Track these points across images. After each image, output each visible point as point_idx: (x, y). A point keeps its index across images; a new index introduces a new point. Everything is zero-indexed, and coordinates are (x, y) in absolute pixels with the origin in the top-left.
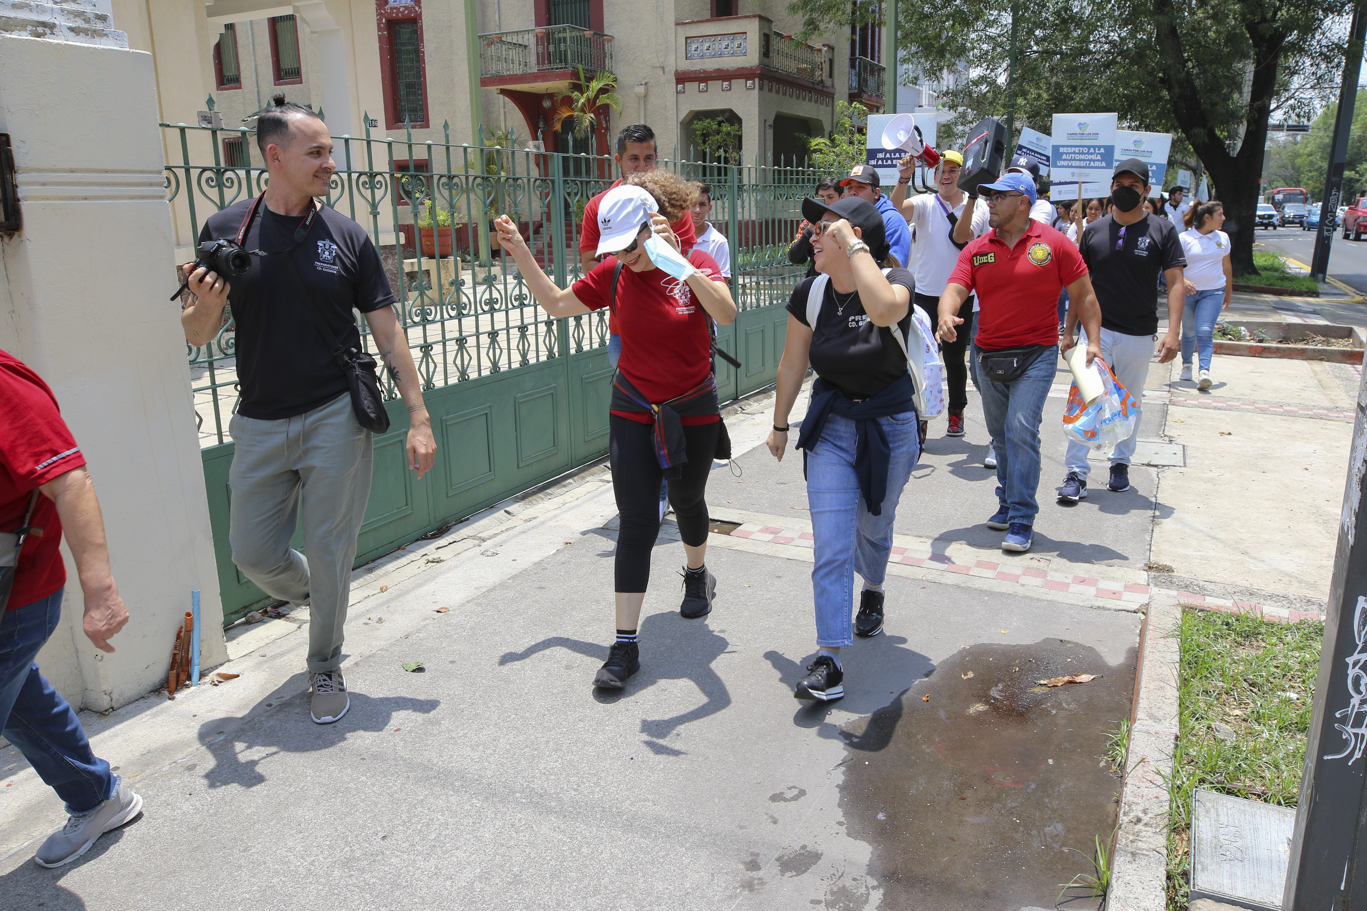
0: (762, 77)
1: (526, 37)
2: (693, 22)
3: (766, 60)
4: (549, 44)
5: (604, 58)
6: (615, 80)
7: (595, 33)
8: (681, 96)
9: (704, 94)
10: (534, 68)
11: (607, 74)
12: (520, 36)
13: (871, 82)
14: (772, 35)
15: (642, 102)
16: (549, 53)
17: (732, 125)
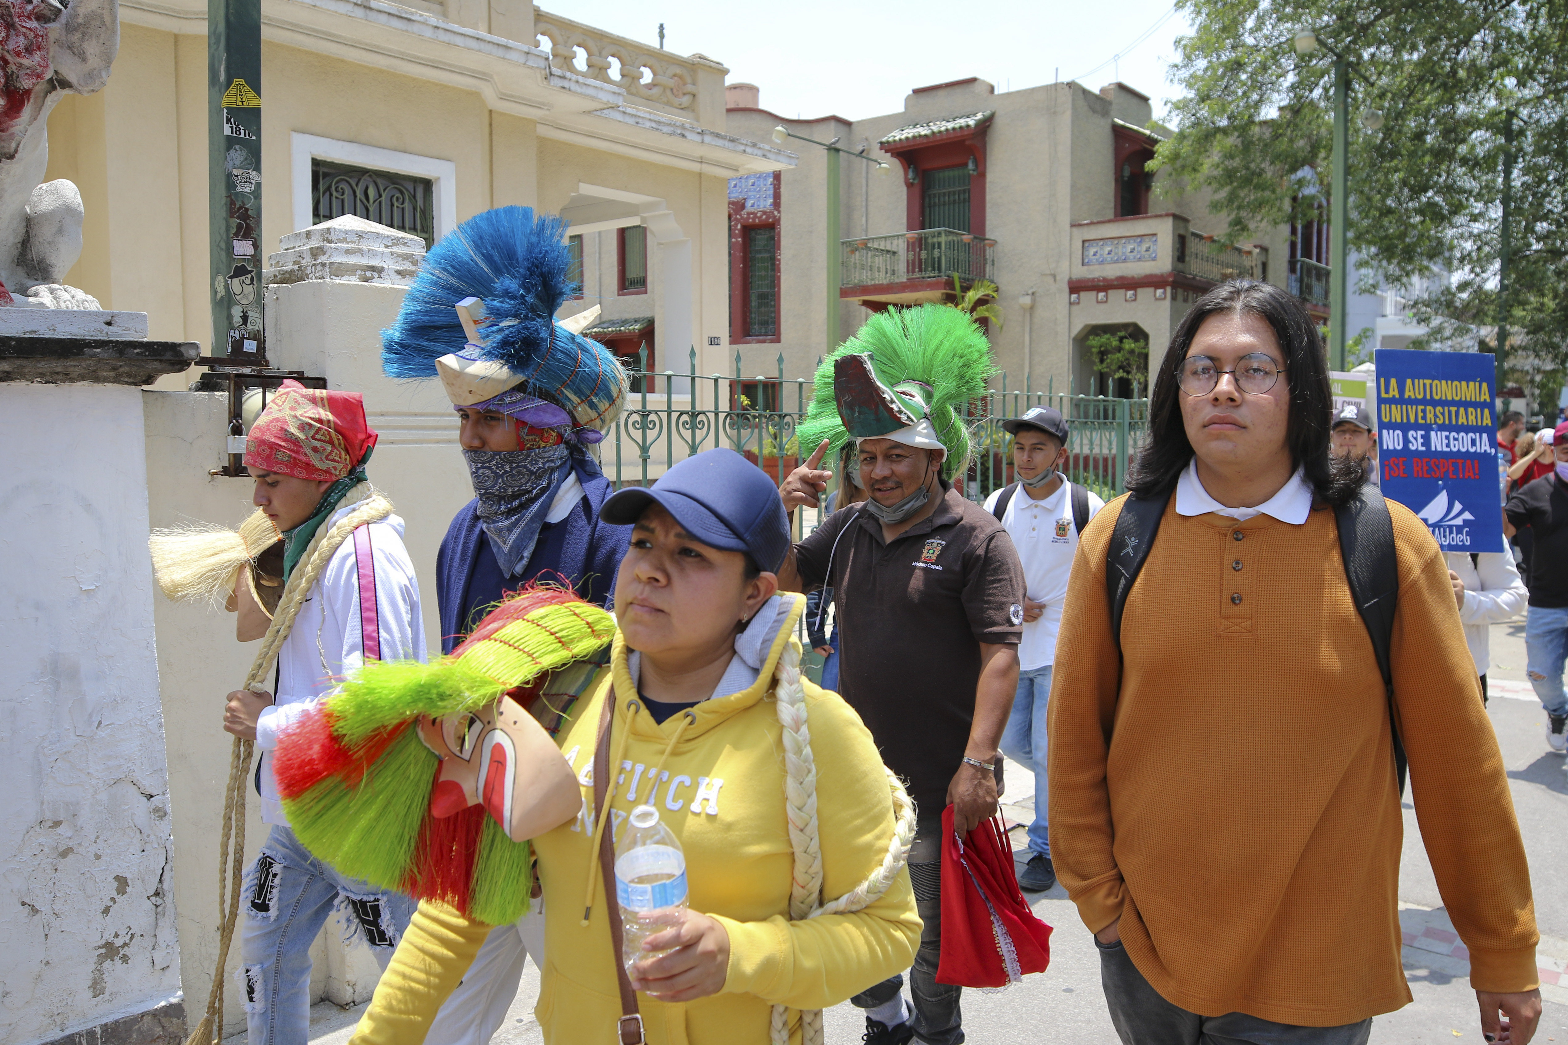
0: (1175, 285)
1: (895, 242)
2: (1092, 223)
3: (1180, 266)
4: (921, 250)
5: (985, 264)
6: (997, 290)
7: (975, 238)
8: (1075, 308)
9: (1103, 306)
10: (902, 277)
11: (986, 283)
12: (888, 242)
13: (1317, 288)
14: (1188, 236)
15: (1028, 315)
16: (920, 260)
17: (1136, 340)
